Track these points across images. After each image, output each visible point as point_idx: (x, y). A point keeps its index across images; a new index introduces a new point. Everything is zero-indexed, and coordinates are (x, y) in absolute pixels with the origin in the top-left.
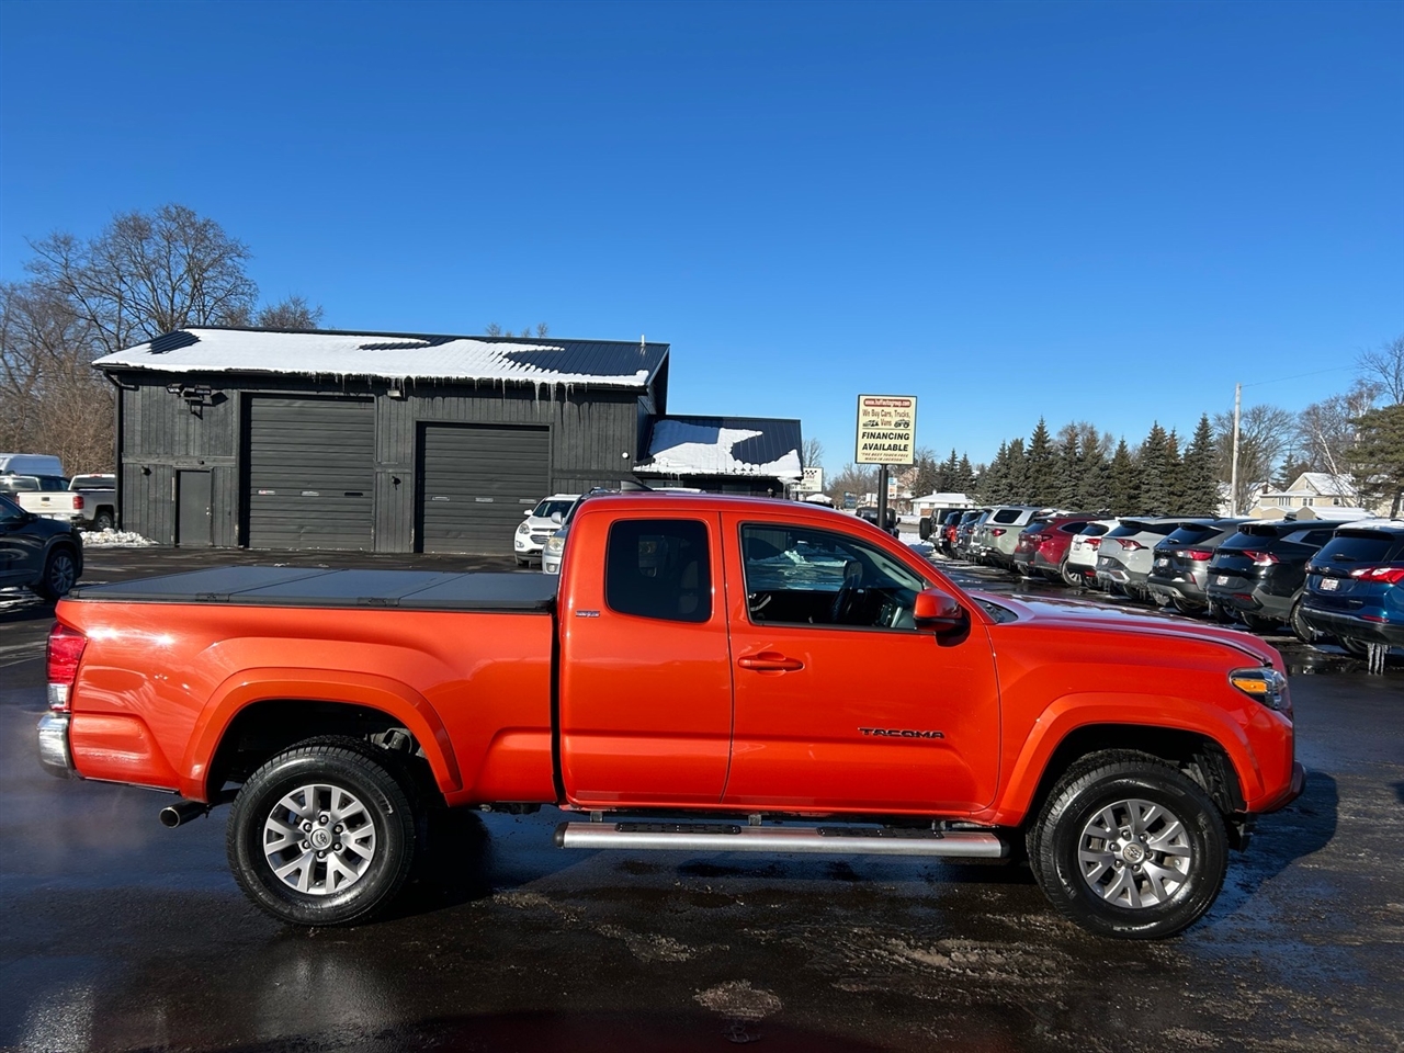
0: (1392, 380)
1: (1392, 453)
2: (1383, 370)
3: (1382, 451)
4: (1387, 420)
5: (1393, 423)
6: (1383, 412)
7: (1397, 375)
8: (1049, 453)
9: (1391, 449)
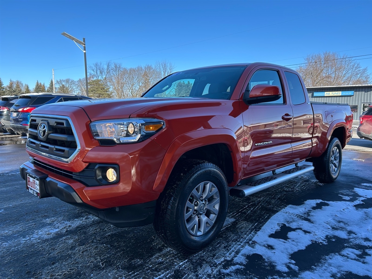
0: (95, 73)
1: (96, 91)
2: (93, 70)
3: (94, 91)
4: (95, 83)
5: (96, 84)
6: (94, 81)
7: (96, 72)
8: (3, 89)
9: (96, 90)
